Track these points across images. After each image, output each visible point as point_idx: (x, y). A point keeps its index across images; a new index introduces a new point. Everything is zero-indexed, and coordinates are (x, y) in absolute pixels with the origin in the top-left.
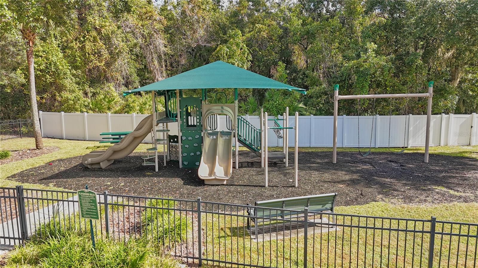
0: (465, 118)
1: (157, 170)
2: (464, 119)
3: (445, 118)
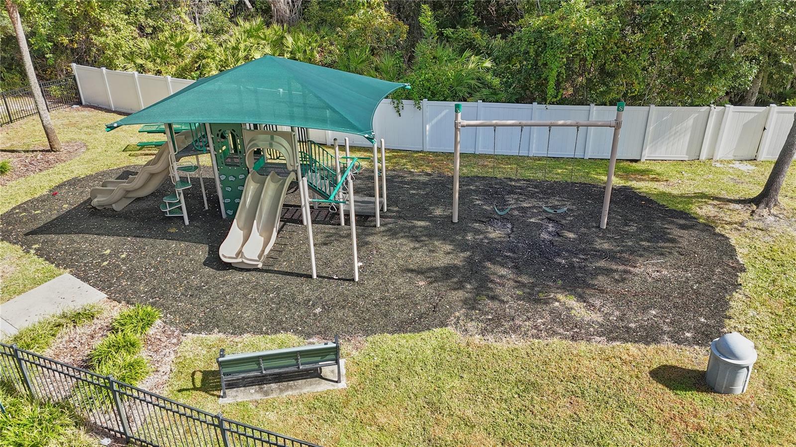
0: (755, 112)
1: (187, 222)
2: (753, 115)
3: (715, 113)
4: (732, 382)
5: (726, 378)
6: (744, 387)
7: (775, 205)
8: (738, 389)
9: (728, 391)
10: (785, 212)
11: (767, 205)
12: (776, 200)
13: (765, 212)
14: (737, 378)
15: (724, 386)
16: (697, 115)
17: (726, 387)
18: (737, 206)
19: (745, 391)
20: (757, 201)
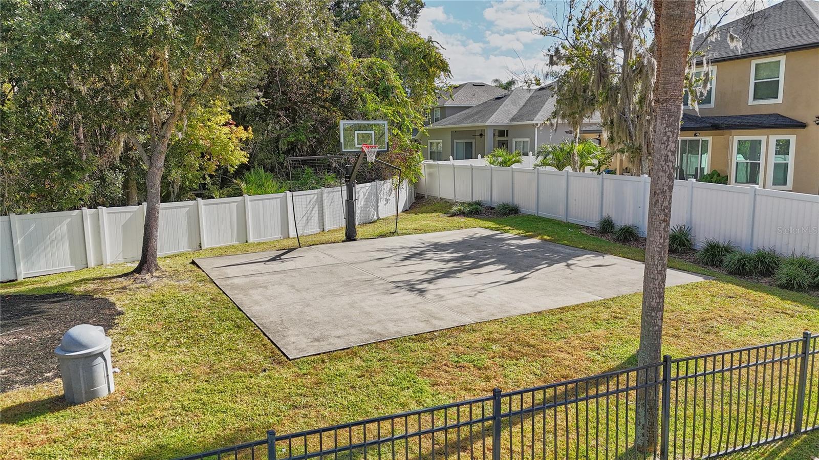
0: (130, 212)
2: (129, 215)
3: (88, 216)
4: (91, 382)
5: (82, 379)
6: (109, 384)
7: (157, 270)
8: (102, 389)
9: (92, 395)
10: (167, 273)
11: (148, 271)
12: (156, 265)
13: (148, 276)
14: (96, 374)
15: (83, 392)
16: (69, 220)
17: (86, 393)
18: (120, 279)
19: (112, 390)
20: (138, 270)
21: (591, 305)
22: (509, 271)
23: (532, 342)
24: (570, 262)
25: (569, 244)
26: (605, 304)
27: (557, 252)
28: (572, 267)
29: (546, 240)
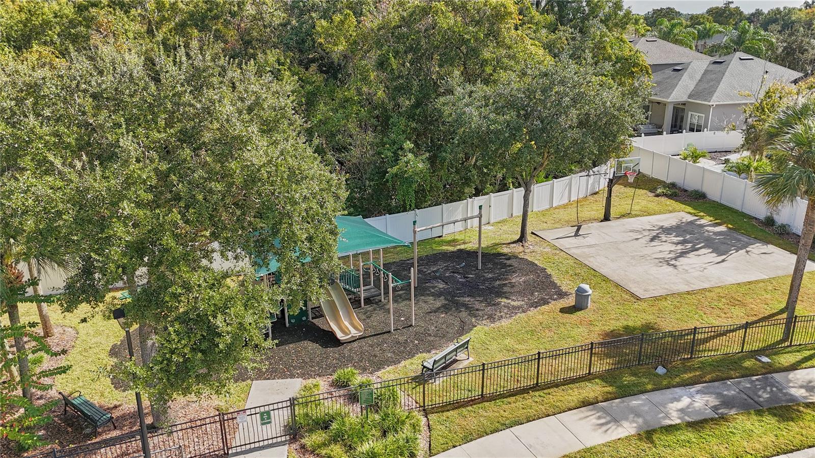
0: (485, 199)
3: (470, 203)
7: (528, 241)
11: (525, 241)
16: (463, 205)
18: (514, 245)
20: (520, 240)
21: (763, 281)
22: (714, 255)
23: (739, 299)
24: (748, 249)
25: (745, 232)
26: (769, 281)
27: (739, 240)
28: (749, 253)
29: (730, 228)
